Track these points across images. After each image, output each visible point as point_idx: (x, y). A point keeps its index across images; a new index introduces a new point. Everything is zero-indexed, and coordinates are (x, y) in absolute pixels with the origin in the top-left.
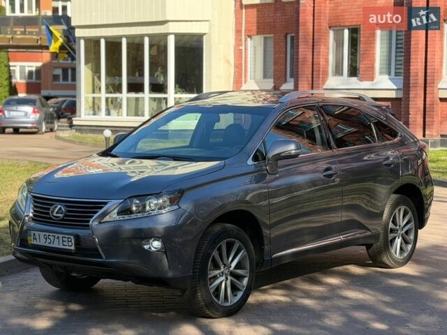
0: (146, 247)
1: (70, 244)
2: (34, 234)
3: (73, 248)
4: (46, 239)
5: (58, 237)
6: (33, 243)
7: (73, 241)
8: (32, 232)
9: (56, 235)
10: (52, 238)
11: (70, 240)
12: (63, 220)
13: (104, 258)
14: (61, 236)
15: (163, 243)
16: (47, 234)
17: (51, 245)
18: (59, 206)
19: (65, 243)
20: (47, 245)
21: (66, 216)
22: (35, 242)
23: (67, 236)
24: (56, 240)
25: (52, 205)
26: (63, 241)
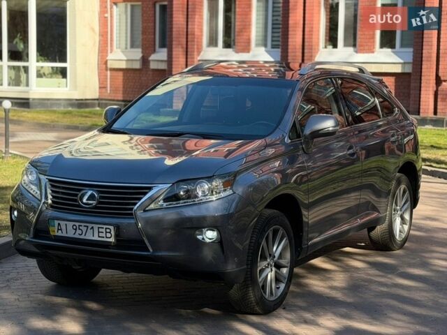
0: (200, 237)
1: (109, 235)
2: (59, 224)
3: (112, 240)
4: (76, 229)
5: (92, 228)
6: (56, 234)
7: (113, 233)
8: (56, 222)
9: (90, 226)
10: (84, 229)
11: (108, 230)
12: (95, 207)
13: (151, 250)
14: (96, 227)
15: (220, 232)
16: (77, 224)
17: (82, 237)
18: (90, 193)
19: (101, 235)
20: (77, 236)
21: (100, 203)
22: (60, 234)
23: (105, 227)
24: (90, 231)
25: (80, 190)
26: (99, 232)
